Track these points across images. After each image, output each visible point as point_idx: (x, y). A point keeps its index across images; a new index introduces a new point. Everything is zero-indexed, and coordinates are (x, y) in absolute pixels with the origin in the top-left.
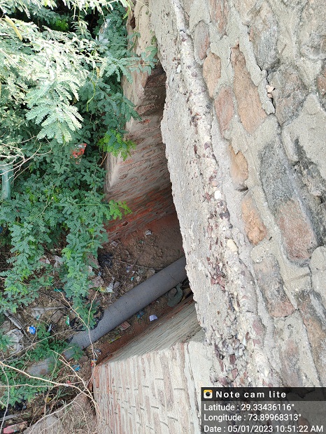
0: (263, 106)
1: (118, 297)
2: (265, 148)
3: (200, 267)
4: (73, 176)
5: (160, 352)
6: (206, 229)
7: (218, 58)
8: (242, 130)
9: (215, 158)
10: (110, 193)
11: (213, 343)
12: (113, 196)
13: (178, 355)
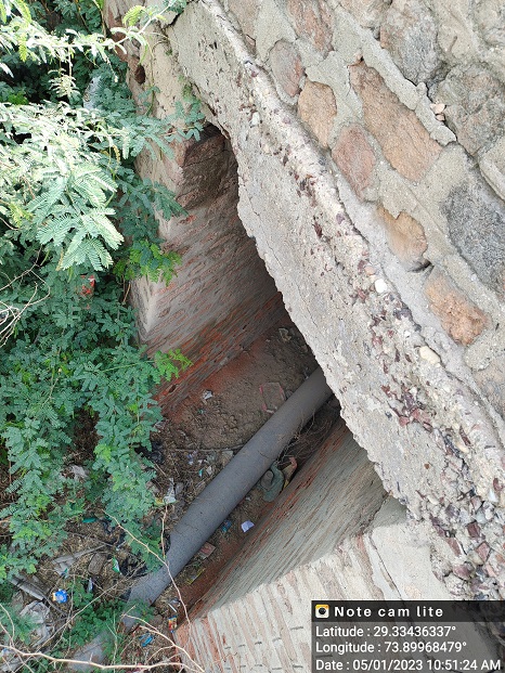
0: (433, 136)
1: (186, 506)
2: (451, 195)
3: (372, 405)
4: (84, 329)
5: (316, 564)
6: (369, 343)
7: (325, 86)
8: (400, 180)
9: (359, 233)
10: (147, 343)
11: (426, 516)
12: (153, 346)
13: (353, 557)
